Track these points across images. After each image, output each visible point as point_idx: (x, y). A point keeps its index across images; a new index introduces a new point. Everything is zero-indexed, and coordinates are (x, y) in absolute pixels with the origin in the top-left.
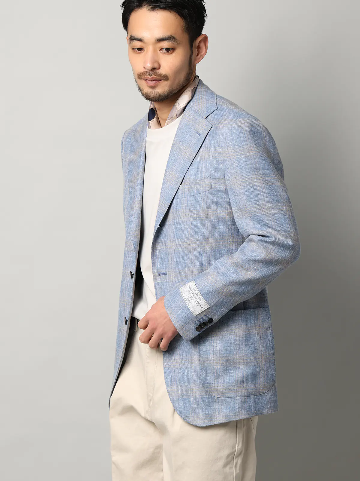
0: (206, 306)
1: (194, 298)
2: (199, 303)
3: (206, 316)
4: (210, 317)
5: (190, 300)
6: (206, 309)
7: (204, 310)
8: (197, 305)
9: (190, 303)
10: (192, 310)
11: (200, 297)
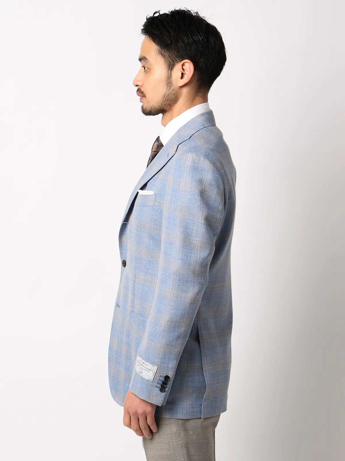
0: (155, 368)
1: (143, 367)
2: (148, 369)
3: (161, 376)
4: (165, 375)
5: (142, 371)
6: (156, 370)
7: (155, 372)
8: (148, 371)
9: (142, 373)
10: (147, 378)
11: (146, 363)
